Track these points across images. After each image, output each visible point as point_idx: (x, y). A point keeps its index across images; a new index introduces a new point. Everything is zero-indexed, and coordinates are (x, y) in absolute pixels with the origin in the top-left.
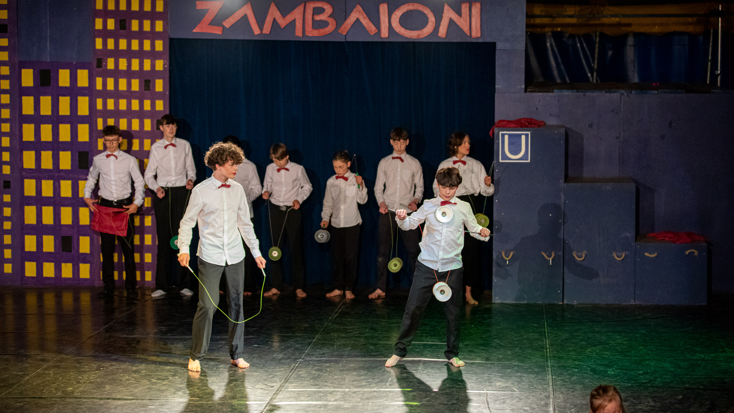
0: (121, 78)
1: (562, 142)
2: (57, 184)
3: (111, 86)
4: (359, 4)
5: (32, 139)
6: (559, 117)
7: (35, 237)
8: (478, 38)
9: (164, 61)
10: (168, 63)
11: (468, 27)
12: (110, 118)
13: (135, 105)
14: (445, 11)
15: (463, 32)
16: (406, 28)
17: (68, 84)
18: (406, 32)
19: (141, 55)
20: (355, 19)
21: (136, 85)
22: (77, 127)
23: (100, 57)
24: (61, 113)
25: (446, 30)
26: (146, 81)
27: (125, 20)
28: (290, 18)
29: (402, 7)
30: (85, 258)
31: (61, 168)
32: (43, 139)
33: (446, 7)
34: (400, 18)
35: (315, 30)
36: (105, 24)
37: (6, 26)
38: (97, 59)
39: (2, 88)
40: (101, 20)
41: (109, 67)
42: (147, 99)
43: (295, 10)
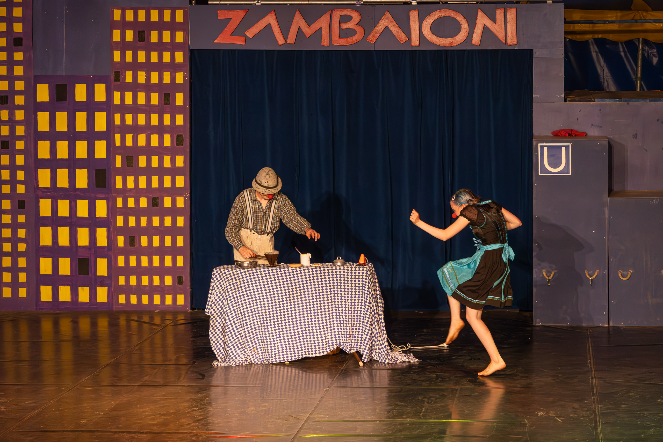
0: (140, 92)
1: (606, 154)
2: (73, 203)
3: (129, 99)
4: (388, 11)
5: (48, 157)
6: (601, 127)
7: (51, 259)
8: (514, 45)
9: (184, 74)
10: (188, 75)
11: (503, 34)
12: (128, 134)
13: (154, 120)
14: (478, 17)
15: (499, 39)
16: (438, 36)
17: (85, 99)
18: (439, 40)
19: (160, 67)
20: (384, 27)
21: (155, 99)
22: (94, 143)
23: (119, 70)
24: (78, 128)
25: (480, 36)
26: (165, 94)
27: (144, 32)
28: (315, 26)
29: (434, 13)
30: (102, 281)
31: (78, 186)
32: (59, 157)
33: (480, 14)
34: (431, 25)
35: (342, 38)
36: (123, 36)
37: (21, 39)
38: (115, 72)
39: (17, 103)
40: (119, 31)
41: (127, 81)
42: (167, 113)
43: (321, 18)
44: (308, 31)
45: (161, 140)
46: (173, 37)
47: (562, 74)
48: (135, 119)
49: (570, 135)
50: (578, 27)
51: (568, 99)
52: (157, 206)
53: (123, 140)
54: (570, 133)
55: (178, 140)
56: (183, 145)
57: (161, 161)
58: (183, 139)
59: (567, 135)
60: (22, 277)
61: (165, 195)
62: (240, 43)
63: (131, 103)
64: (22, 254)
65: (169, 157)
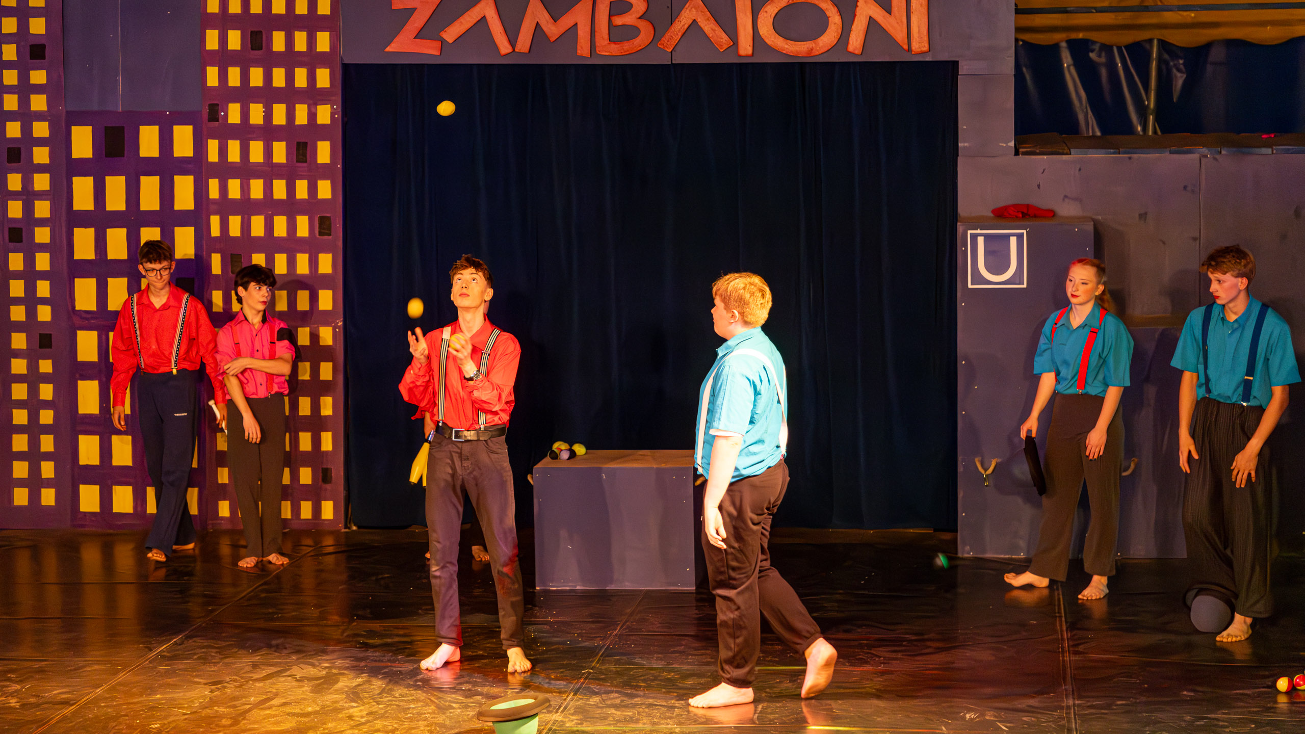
0: (254, 139)
1: (1089, 249)
3: (234, 154)
5: (91, 256)
6: (1081, 200)
7: (96, 439)
8: (923, 53)
9: (332, 108)
10: (340, 110)
11: (905, 33)
12: (233, 214)
13: (280, 190)
14: (859, 4)
15: (896, 42)
16: (786, 38)
17: (156, 154)
18: (787, 44)
19: (290, 95)
20: (690, 22)
21: (280, 152)
22: (173, 232)
23: (215, 102)
24: (143, 207)
25: (863, 39)
26: (298, 144)
27: (260, 33)
28: (566, 21)
32: (112, 255)
34: (774, 18)
35: (615, 43)
37: (43, 47)
38: (210, 105)
39: (36, 161)
40: (216, 32)
41: (231, 120)
43: (575, 8)
44: (553, 30)
45: (292, 227)
46: (312, 41)
47: (1011, 104)
49: (1025, 215)
50: (1039, 20)
51: (1021, 150)
53: (224, 225)
54: (1025, 210)
55: (323, 226)
56: (331, 235)
57: (292, 263)
58: (331, 224)
59: (1021, 215)
60: (48, 469)
61: (300, 323)
62: (431, 52)
63: (238, 160)
64: (47, 429)
65: (306, 256)
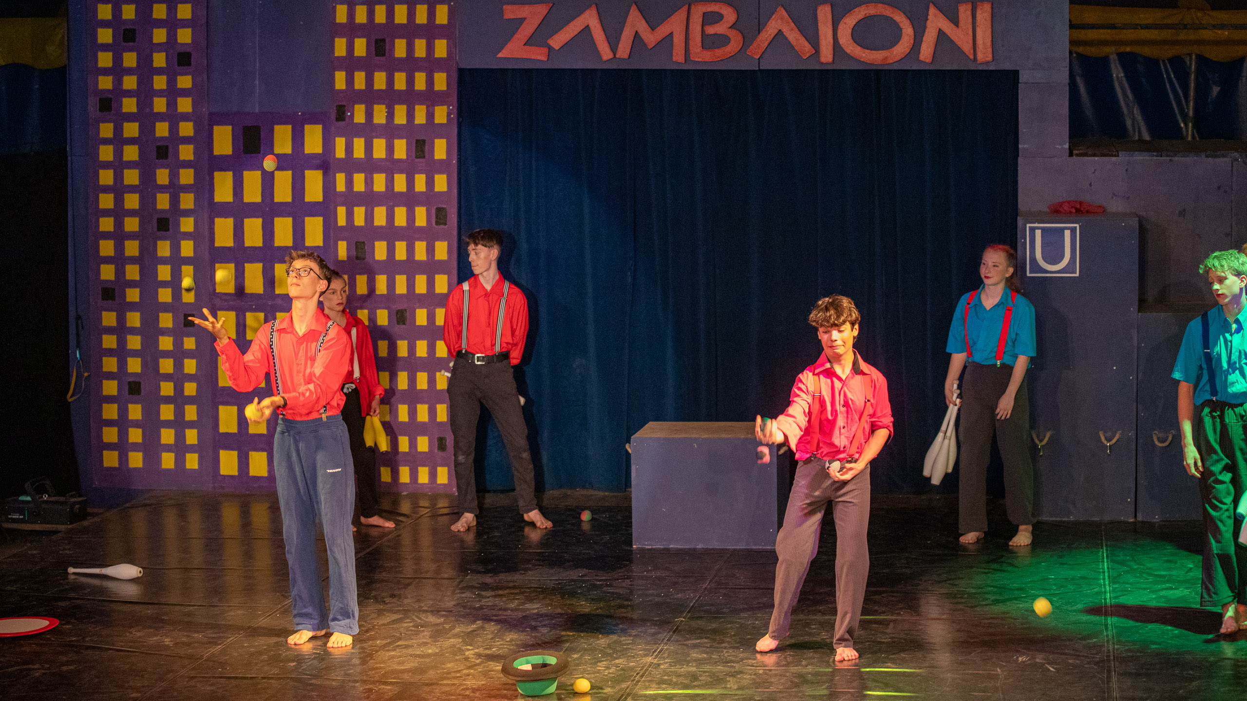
0: (377, 137)
1: (1135, 242)
3: (359, 152)
4: (783, 6)
5: (230, 243)
6: (1128, 198)
7: (236, 408)
8: (987, 63)
9: (448, 108)
10: (455, 111)
11: (971, 45)
12: (358, 206)
13: (400, 183)
14: (931, 17)
15: (963, 52)
16: (864, 47)
17: (289, 151)
18: (864, 53)
19: (410, 97)
20: (776, 31)
21: (401, 150)
22: (304, 221)
23: (343, 103)
24: (278, 199)
25: (933, 49)
26: (417, 141)
27: (383, 40)
28: (663, 30)
29: (856, 10)
31: (278, 291)
32: (248, 243)
33: (932, 10)
34: (853, 29)
35: (707, 50)
36: (350, 47)
37: (189, 55)
38: (338, 107)
39: (182, 158)
40: (344, 41)
41: (357, 120)
42: (420, 172)
43: (672, 17)
44: (650, 38)
45: (411, 217)
46: (430, 48)
47: (1065, 111)
48: (369, 182)
49: (1078, 211)
50: (1092, 35)
51: (1075, 151)
52: (404, 324)
53: (350, 215)
54: (1078, 206)
55: (439, 216)
56: (446, 224)
57: (411, 250)
58: (446, 215)
59: (1074, 211)
60: (192, 436)
61: (418, 305)
62: (539, 58)
63: (363, 156)
64: (191, 400)
65: (424, 243)
